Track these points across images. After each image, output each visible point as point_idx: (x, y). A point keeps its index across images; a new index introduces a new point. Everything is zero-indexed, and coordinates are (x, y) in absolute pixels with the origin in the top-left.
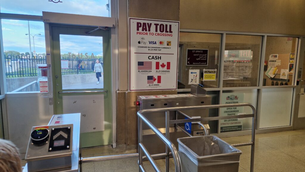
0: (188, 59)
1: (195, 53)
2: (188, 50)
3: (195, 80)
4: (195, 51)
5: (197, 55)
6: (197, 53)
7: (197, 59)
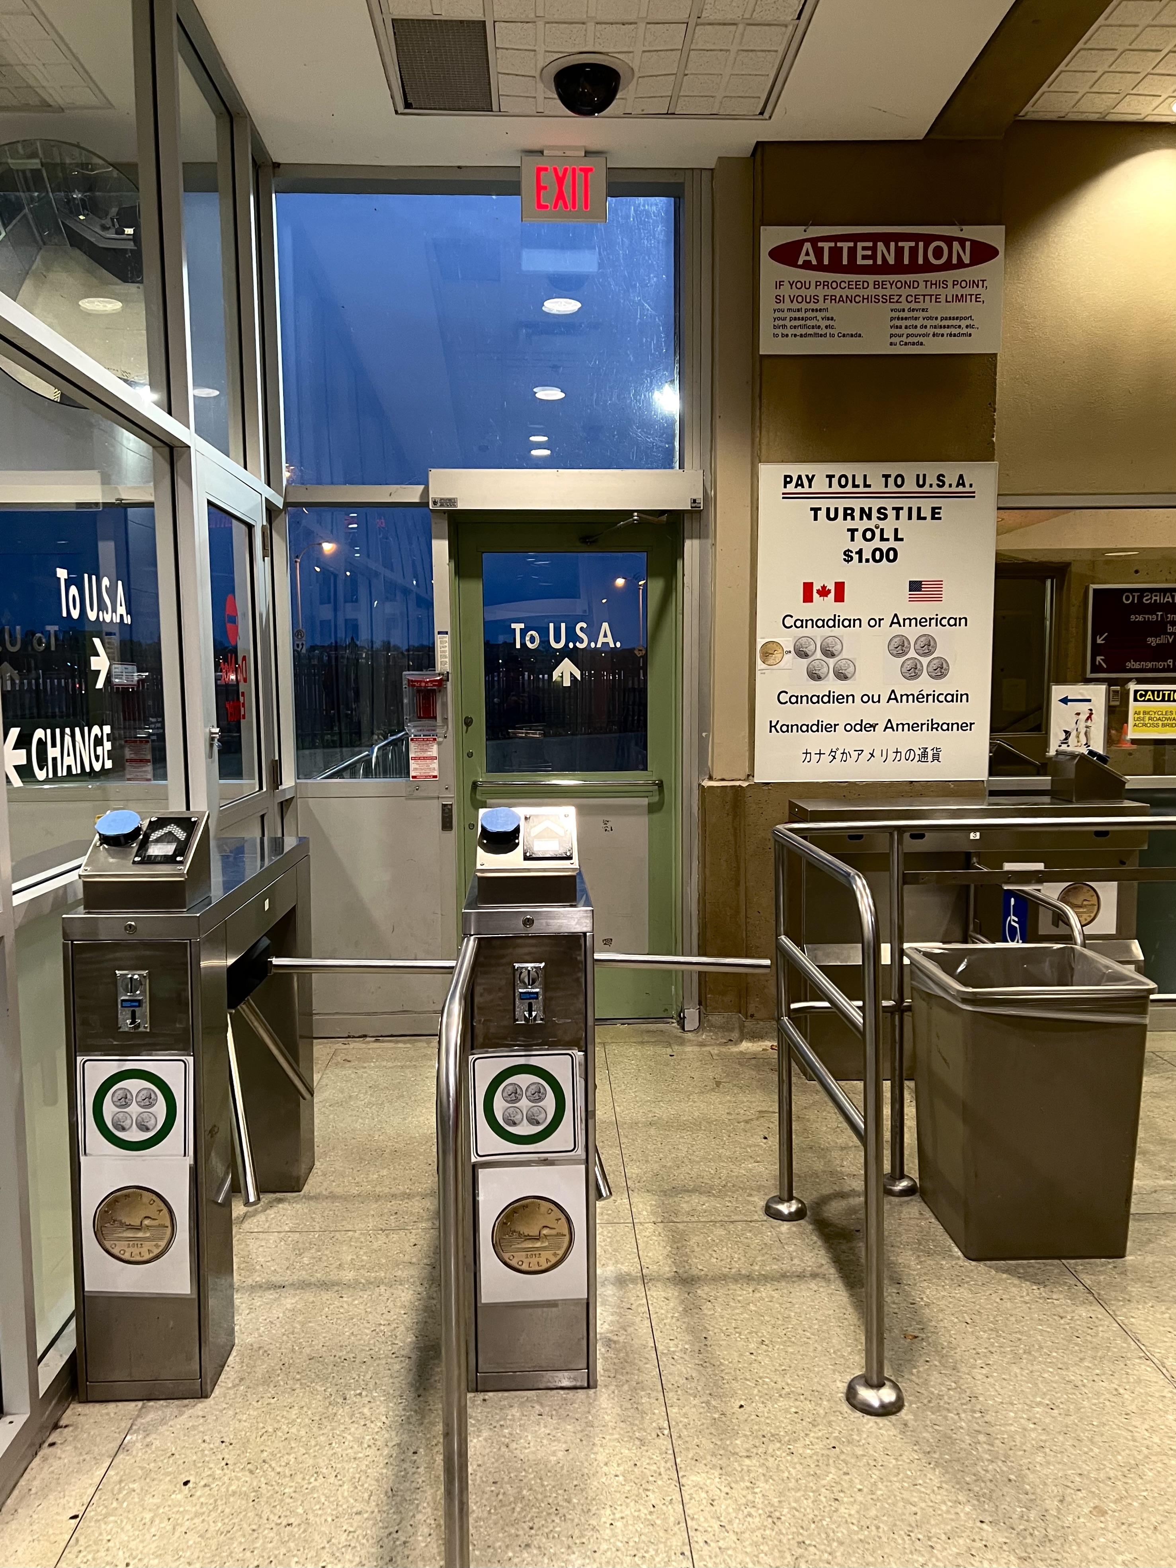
0: (1099, 641)
1: (1140, 608)
2: (1095, 590)
3: (1082, 737)
4: (1140, 598)
5: (1153, 618)
6: (1153, 608)
7: (1152, 641)
